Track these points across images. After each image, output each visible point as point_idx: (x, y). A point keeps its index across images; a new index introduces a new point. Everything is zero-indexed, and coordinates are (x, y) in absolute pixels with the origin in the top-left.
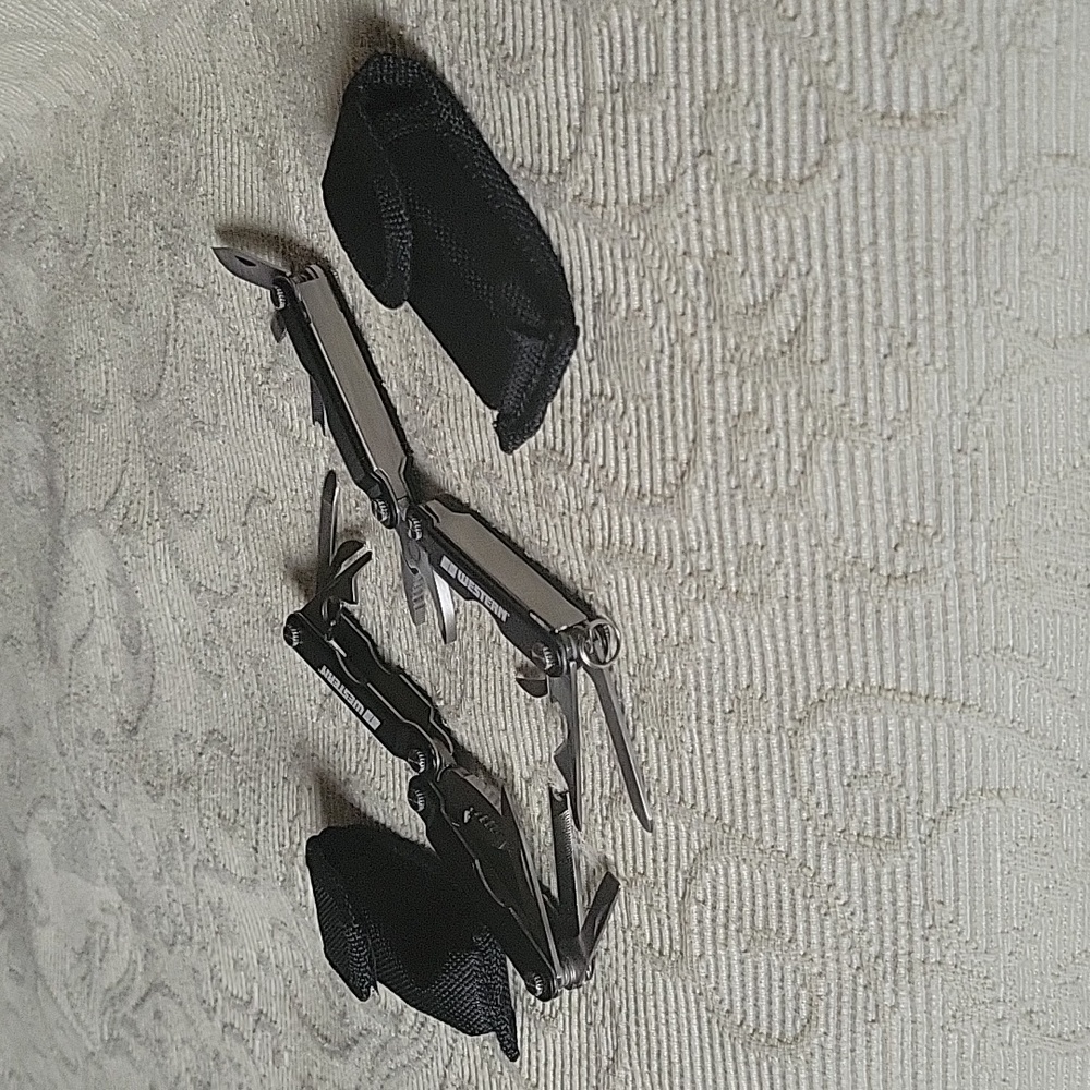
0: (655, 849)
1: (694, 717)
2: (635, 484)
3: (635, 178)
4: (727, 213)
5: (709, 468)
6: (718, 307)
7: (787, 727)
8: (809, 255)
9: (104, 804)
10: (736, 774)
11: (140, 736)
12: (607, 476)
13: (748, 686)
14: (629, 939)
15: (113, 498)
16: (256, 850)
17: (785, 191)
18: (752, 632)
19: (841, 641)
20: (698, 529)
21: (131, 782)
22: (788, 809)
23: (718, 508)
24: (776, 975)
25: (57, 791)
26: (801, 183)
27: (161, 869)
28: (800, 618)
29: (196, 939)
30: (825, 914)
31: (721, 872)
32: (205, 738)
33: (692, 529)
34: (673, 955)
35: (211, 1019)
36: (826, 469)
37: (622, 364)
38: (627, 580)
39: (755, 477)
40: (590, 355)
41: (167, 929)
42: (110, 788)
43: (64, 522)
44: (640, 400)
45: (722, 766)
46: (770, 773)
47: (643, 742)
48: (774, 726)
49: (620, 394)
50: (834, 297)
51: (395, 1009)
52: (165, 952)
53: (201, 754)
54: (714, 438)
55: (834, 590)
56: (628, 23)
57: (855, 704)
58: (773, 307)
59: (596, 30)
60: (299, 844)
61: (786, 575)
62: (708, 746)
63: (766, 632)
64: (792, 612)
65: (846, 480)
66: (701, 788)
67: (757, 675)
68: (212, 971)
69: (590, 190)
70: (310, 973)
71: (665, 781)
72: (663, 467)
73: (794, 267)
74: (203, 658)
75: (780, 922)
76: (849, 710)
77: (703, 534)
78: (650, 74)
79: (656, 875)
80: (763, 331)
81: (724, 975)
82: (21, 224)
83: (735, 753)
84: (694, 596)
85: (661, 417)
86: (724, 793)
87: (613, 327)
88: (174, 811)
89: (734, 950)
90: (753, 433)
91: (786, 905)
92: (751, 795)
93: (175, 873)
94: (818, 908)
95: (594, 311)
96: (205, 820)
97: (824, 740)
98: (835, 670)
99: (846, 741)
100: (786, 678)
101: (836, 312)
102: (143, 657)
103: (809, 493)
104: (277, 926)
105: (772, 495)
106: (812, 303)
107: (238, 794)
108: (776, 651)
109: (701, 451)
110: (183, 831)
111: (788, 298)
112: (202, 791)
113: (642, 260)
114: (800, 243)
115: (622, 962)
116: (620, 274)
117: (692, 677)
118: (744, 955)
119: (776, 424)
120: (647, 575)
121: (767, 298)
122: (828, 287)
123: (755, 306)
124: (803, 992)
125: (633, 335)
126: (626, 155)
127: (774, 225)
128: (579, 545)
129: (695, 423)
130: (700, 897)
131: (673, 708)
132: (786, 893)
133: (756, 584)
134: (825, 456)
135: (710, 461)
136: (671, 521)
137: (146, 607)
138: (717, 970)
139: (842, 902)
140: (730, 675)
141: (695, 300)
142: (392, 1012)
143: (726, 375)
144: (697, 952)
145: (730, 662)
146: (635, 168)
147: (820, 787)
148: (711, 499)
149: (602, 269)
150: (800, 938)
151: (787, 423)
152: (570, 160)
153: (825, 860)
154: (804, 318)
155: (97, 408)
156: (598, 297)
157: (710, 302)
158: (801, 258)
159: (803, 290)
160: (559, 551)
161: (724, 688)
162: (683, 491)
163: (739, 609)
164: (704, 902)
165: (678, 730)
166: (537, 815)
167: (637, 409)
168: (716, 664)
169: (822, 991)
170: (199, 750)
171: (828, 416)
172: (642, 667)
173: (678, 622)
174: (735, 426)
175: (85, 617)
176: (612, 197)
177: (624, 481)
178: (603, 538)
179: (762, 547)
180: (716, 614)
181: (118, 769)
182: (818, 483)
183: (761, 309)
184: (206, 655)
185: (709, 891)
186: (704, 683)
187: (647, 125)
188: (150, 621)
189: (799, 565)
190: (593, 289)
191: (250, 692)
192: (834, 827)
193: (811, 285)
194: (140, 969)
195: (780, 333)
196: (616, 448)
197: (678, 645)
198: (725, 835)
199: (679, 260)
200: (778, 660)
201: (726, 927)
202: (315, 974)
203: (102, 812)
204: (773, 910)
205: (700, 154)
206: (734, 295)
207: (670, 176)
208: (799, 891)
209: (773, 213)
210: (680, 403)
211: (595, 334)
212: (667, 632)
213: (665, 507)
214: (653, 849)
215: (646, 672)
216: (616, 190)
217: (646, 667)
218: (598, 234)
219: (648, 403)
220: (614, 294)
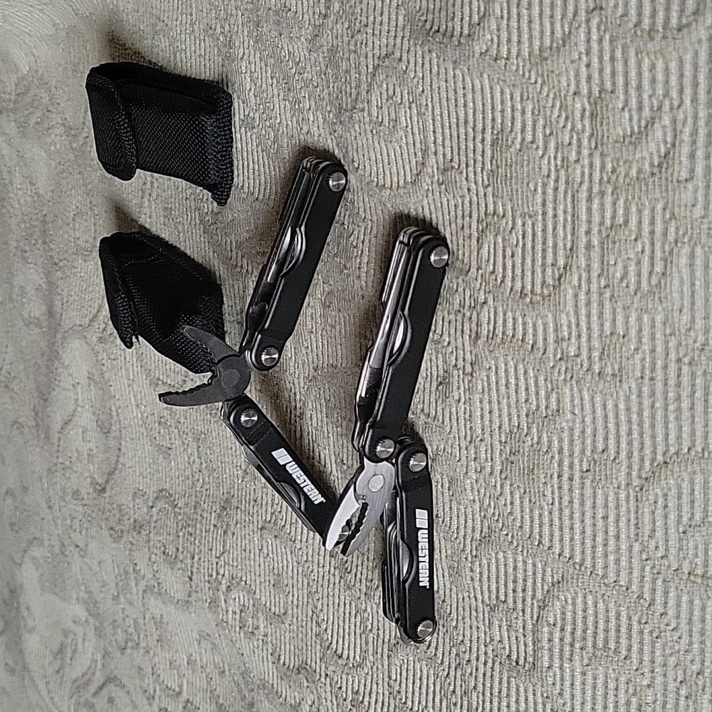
0: (515, 581)
1: (555, 475)
2: (518, 285)
3: (536, 34)
4: (613, 59)
5: (583, 271)
6: (599, 137)
7: (634, 484)
8: (681, 91)
9: (78, 544)
10: (588, 521)
11: (107, 494)
12: (496, 280)
13: (603, 451)
14: (490, 652)
15: (96, 316)
16: (191, 579)
17: (664, 37)
18: (610, 406)
19: (686, 414)
20: (570, 321)
21: (98, 528)
22: (631, 552)
23: (588, 304)
24: (612, 685)
25: (45, 535)
26: (679, 30)
27: (118, 593)
28: (653, 394)
29: (143, 644)
30: (657, 638)
31: (570, 601)
32: (155, 495)
33: (564, 322)
34: (527, 665)
35: (150, 704)
36: (684, 270)
37: (514, 187)
38: (506, 365)
39: (622, 279)
40: (486, 182)
41: (120, 637)
42: (84, 533)
43: (59, 336)
44: (527, 217)
45: (577, 515)
46: (617, 521)
47: (509, 497)
48: (623, 482)
49: (510, 213)
50: (701, 126)
51: (293, 702)
52: (118, 654)
53: (152, 507)
54: (589, 246)
55: (683, 371)
57: (695, 465)
58: (647, 135)
60: (223, 575)
61: (643, 359)
62: (566, 498)
63: (622, 406)
64: (645, 389)
65: (700, 280)
66: (557, 534)
67: (612, 442)
68: (152, 668)
69: (495, 46)
70: (227, 673)
71: (527, 528)
72: (544, 271)
73: (667, 103)
74: (157, 435)
75: (618, 642)
76: (689, 470)
77: (574, 326)
79: (515, 602)
80: (637, 156)
81: (567, 684)
82: (38, 118)
83: (588, 504)
84: (563, 377)
85: (544, 230)
86: (577, 537)
87: (509, 157)
88: (130, 550)
89: (577, 663)
90: (623, 241)
91: (623, 630)
92: (599, 540)
93: (128, 596)
94: (651, 632)
95: (492, 145)
96: (153, 556)
97: (665, 495)
98: (679, 437)
99: (684, 496)
100: (636, 445)
101: (701, 139)
102: (112, 435)
103: (668, 291)
104: (203, 637)
105: (635, 294)
106: (681, 132)
107: (179, 536)
108: (630, 422)
109: (577, 257)
110: (136, 564)
111: (660, 129)
112: (152, 535)
113: (538, 101)
114: (674, 81)
115: (481, 671)
116: (518, 115)
117: (556, 442)
118: (586, 668)
119: (643, 234)
120: (524, 360)
121: (643, 129)
122: (696, 117)
123: (631, 136)
124: (634, 700)
125: (526, 163)
126: (529, 15)
127: (653, 67)
128: (467, 337)
129: (573, 234)
130: (551, 621)
131: (538, 468)
132: (624, 619)
133: (616, 367)
134: (684, 260)
135: (583, 266)
136: (547, 316)
137: (117, 397)
138: (562, 679)
139: (671, 628)
140: (589, 441)
141: (580, 132)
142: (291, 705)
143: (602, 193)
144: (546, 664)
145: (589, 431)
146: (536, 26)
147: (659, 534)
148: (582, 297)
149: (502, 111)
150: (634, 656)
151: (652, 233)
152: (479, 24)
153: (659, 593)
154: (674, 145)
156: (497, 134)
157: (593, 134)
158: (674, 94)
159: (674, 121)
160: (449, 343)
161: (583, 452)
162: (559, 290)
163: (601, 387)
164: (554, 625)
165: (541, 485)
167: (524, 224)
168: (577, 433)
169: (650, 699)
170: (151, 504)
171: (689, 226)
172: (513, 435)
173: (548, 398)
174: (608, 236)
175: (71, 406)
176: (514, 51)
177: (510, 284)
178: (488, 331)
179: (624, 337)
180: (580, 392)
181: (89, 518)
182: (676, 283)
183: (636, 138)
184: (159, 433)
185: (558, 616)
186: (566, 448)
188: (120, 407)
189: (654, 351)
190: (493, 128)
191: (191, 461)
192: (669, 566)
193: (681, 117)
194: (99, 666)
195: (651, 157)
196: (504, 257)
197: (546, 417)
198: (576, 572)
199: (569, 99)
200: (630, 429)
201: (572, 645)
202: (230, 673)
203: (77, 550)
204: (612, 633)
205: (593, 10)
206: (614, 127)
207: (567, 30)
208: (635, 618)
209: (653, 57)
210: (561, 219)
211: (491, 165)
212: (538, 407)
213: (543, 304)
214: (513, 582)
215: (517, 439)
216: (518, 45)
217: (517, 435)
218: (500, 82)
219: (533, 219)
220: (511, 132)
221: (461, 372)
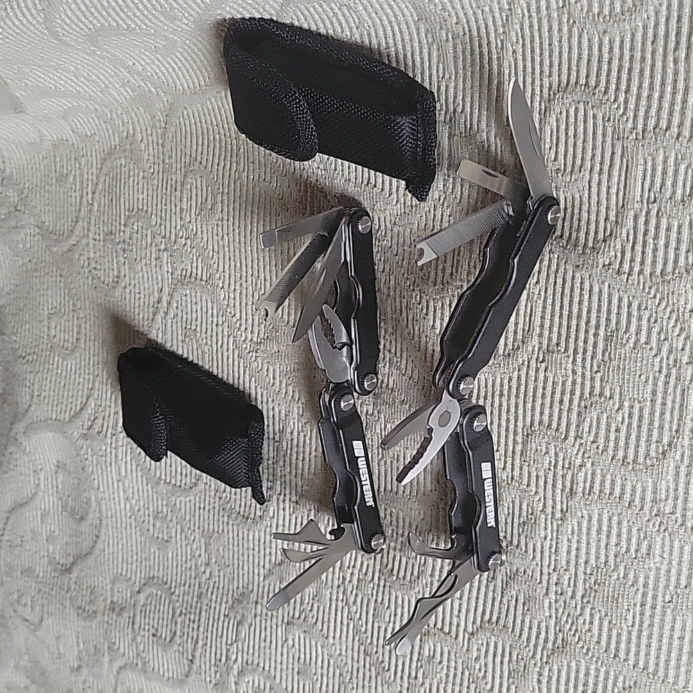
1: (638, 604)
2: (621, 454)
3: (660, 260)
9: (27, 618)
10: (665, 641)
11: (74, 575)
12: (597, 448)
13: (686, 587)
15: (78, 414)
16: (189, 661)
20: (669, 486)
27: (80, 666)
32: (143, 582)
33: (664, 487)
37: (626, 377)
40: (595, 368)
43: (20, 424)
44: (636, 402)
45: (655, 637)
47: (588, 618)
49: (618, 396)
56: (671, 160)
59: (642, 162)
62: (647, 623)
69: (618, 262)
71: (603, 643)
72: (648, 446)
74: (151, 527)
77: (671, 491)
78: (683, 195)
83: (667, 627)
84: (657, 529)
85: (652, 414)
86: (653, 653)
87: (623, 353)
92: (674, 655)
93: (95, 669)
95: (606, 340)
96: (138, 637)
102: (88, 522)
107: (176, 622)
109: (682, 438)
112: (138, 617)
113: (656, 312)
116: (634, 320)
117: (642, 578)
120: (620, 514)
125: (639, 359)
126: (655, 244)
128: (559, 492)
131: (623, 598)
135: (686, 445)
136: (648, 481)
140: (673, 579)
145: (674, 571)
146: (661, 254)
149: (618, 314)
152: (605, 241)
155: (67, 349)
156: (612, 332)
161: (667, 586)
162: (663, 462)
165: (624, 611)
166: (474, 657)
167: (631, 407)
168: (663, 572)
172: (600, 570)
173: (639, 544)
175: (29, 490)
176: (636, 269)
177: (612, 453)
178: (585, 488)
180: (672, 541)
181: (46, 596)
184: (154, 526)
187: (676, 227)
188: (102, 499)
190: (607, 326)
191: (196, 554)
197: (636, 558)
198: (650, 680)
210: (670, 407)
211: (603, 356)
212: (628, 551)
213: (646, 472)
214: (584, 685)
215: (604, 574)
216: (641, 265)
217: (604, 570)
218: (621, 292)
219: (641, 404)
220: (626, 332)
221: (550, 517)
